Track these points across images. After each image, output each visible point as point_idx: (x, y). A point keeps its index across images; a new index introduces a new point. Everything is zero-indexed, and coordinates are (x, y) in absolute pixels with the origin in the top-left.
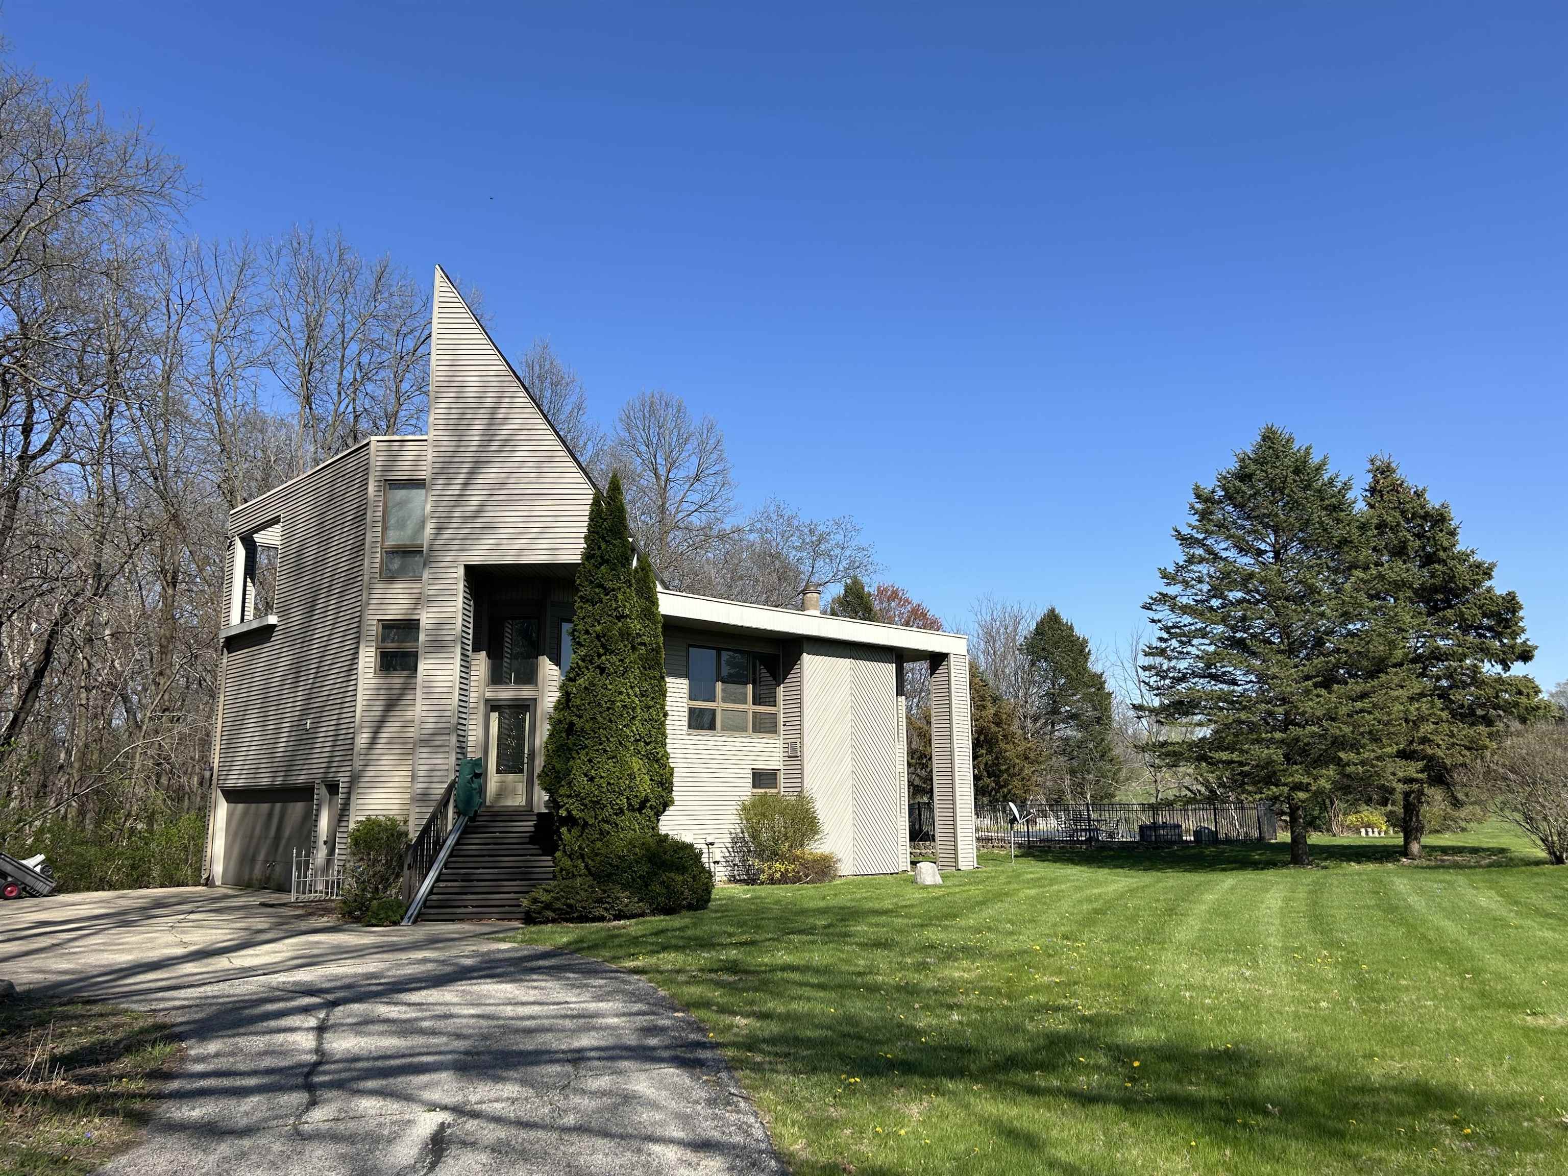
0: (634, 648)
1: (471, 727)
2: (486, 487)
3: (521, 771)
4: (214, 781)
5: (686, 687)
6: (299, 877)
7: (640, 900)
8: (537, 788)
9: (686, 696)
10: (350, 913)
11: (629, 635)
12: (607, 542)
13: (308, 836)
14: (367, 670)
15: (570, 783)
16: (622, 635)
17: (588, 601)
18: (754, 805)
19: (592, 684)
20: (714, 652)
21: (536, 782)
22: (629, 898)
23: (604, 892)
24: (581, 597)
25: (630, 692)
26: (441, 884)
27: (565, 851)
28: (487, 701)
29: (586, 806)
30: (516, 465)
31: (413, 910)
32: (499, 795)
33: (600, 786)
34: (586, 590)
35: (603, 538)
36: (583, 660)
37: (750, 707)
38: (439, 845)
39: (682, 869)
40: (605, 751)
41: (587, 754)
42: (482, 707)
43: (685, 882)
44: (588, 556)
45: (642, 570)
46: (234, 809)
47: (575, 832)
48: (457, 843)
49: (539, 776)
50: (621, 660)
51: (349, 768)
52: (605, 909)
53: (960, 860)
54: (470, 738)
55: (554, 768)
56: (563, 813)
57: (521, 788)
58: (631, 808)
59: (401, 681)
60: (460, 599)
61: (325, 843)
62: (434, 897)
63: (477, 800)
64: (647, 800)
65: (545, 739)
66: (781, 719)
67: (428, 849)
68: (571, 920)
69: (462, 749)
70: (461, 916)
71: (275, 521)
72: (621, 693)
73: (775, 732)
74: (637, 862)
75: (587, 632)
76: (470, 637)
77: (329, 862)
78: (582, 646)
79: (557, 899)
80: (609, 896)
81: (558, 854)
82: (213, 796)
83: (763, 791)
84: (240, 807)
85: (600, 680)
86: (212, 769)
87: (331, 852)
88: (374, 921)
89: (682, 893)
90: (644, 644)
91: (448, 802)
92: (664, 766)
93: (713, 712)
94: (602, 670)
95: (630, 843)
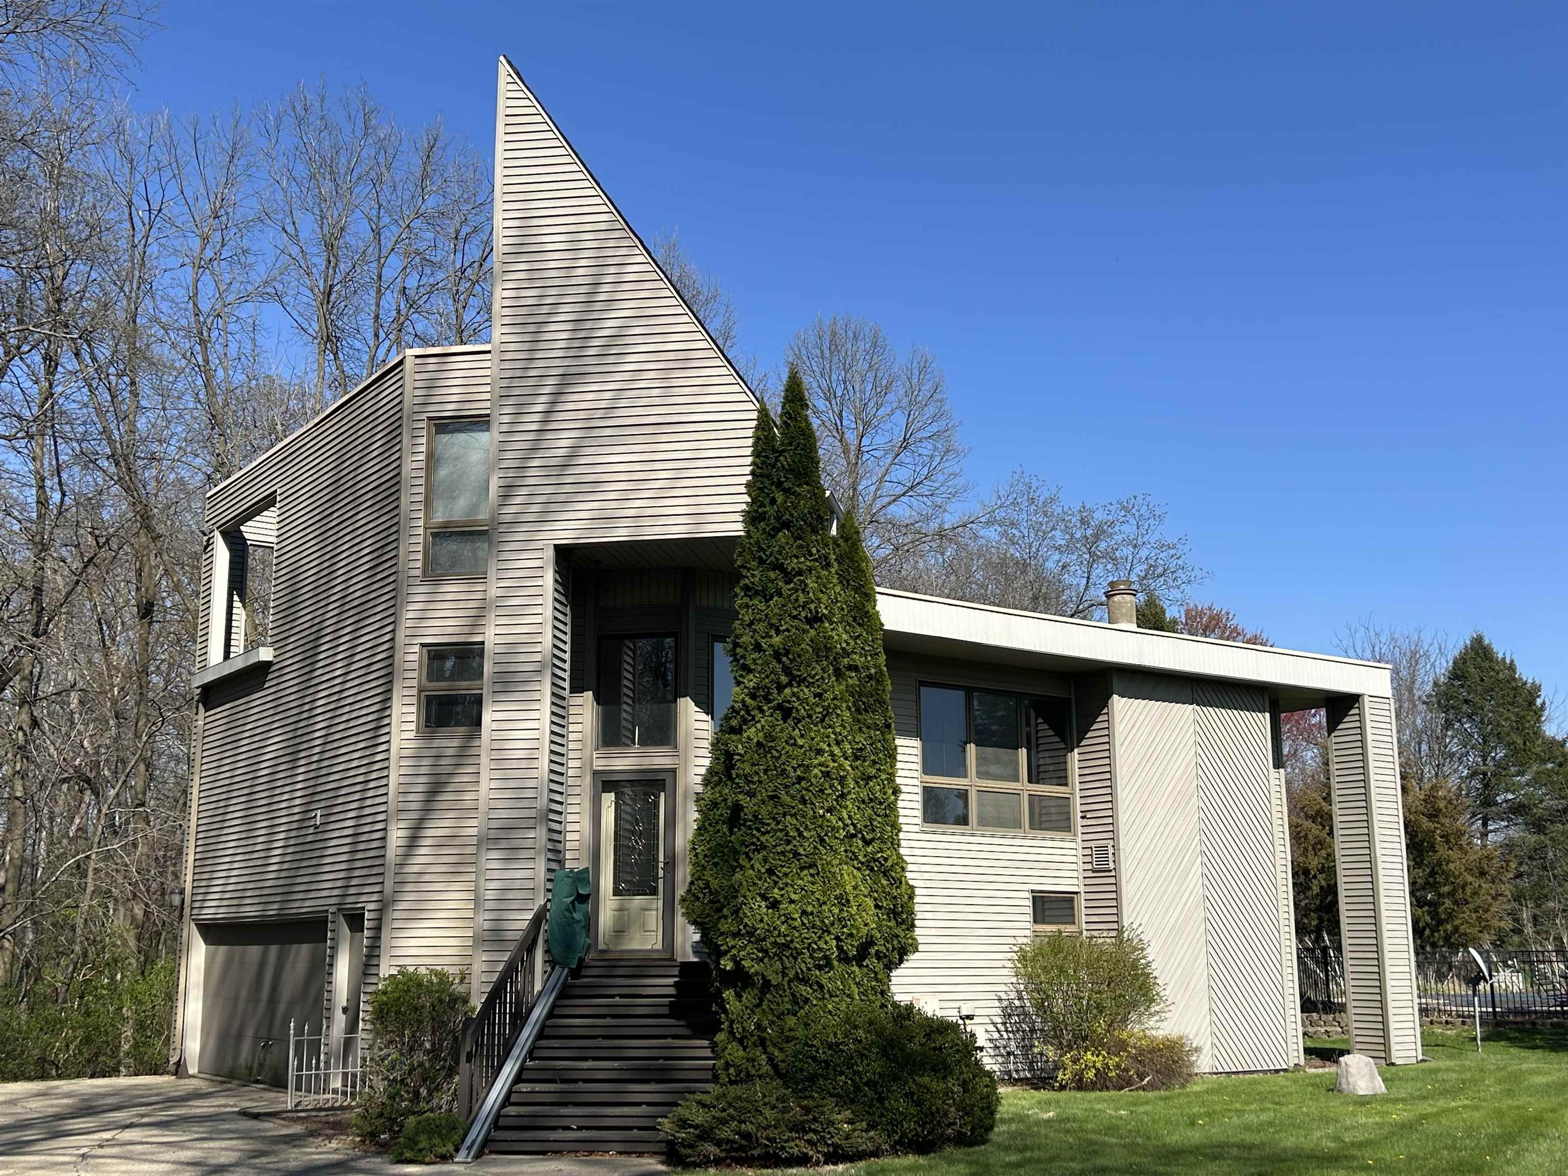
0: (838, 674)
1: (570, 818)
2: (582, 415)
3: (654, 892)
4: (187, 911)
5: (918, 751)
6: (300, 1068)
7: (871, 1126)
8: (680, 920)
9: (918, 767)
10: (373, 1135)
11: (828, 650)
12: (787, 491)
13: (319, 998)
14: (405, 727)
15: (736, 912)
16: (816, 651)
17: (757, 593)
18: (1039, 953)
19: (770, 737)
20: (961, 694)
21: (679, 911)
22: (851, 1122)
23: (807, 1110)
24: (746, 588)
25: (836, 750)
26: (524, 1087)
27: (731, 1032)
28: (595, 773)
29: (766, 952)
30: (627, 376)
31: (477, 1133)
32: (620, 931)
33: (788, 918)
34: (755, 576)
35: (779, 485)
36: (753, 696)
37: (1024, 787)
38: (519, 1018)
39: (942, 1069)
40: (796, 854)
41: (765, 860)
42: (588, 780)
43: (948, 1093)
44: (752, 517)
45: (846, 540)
46: (215, 952)
47: (748, 997)
48: (550, 1015)
49: (683, 900)
50: (816, 695)
51: (377, 888)
52: (809, 1142)
53: (1394, 1047)
54: (569, 837)
55: (707, 886)
56: (727, 964)
57: (654, 919)
58: (844, 958)
59: (456, 743)
60: (550, 604)
61: (345, 1010)
62: (511, 1110)
63: (582, 940)
64: (870, 942)
65: (690, 836)
66: (1077, 807)
67: (502, 1024)
68: (749, 1162)
69: (556, 854)
70: (557, 1146)
71: (268, 502)
72: (819, 752)
73: (1068, 829)
74: (862, 1056)
75: (758, 648)
76: (567, 666)
77: (348, 1044)
78: (750, 671)
79: (723, 1121)
80: (815, 1120)
81: (721, 1037)
82: (185, 934)
83: (1055, 928)
84: (223, 949)
85: (783, 730)
86: (182, 892)
87: (352, 1027)
88: (408, 1154)
89: (946, 1115)
90: (855, 668)
91: (534, 942)
92: (898, 882)
93: (963, 795)
94: (786, 712)
95: (848, 1021)
